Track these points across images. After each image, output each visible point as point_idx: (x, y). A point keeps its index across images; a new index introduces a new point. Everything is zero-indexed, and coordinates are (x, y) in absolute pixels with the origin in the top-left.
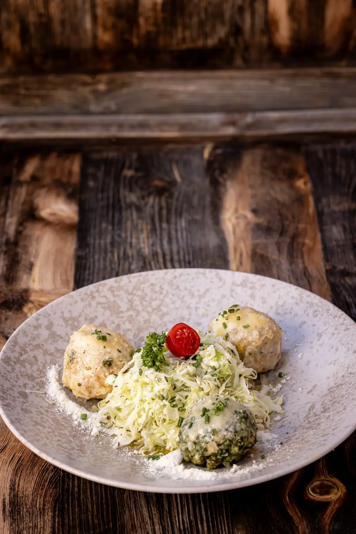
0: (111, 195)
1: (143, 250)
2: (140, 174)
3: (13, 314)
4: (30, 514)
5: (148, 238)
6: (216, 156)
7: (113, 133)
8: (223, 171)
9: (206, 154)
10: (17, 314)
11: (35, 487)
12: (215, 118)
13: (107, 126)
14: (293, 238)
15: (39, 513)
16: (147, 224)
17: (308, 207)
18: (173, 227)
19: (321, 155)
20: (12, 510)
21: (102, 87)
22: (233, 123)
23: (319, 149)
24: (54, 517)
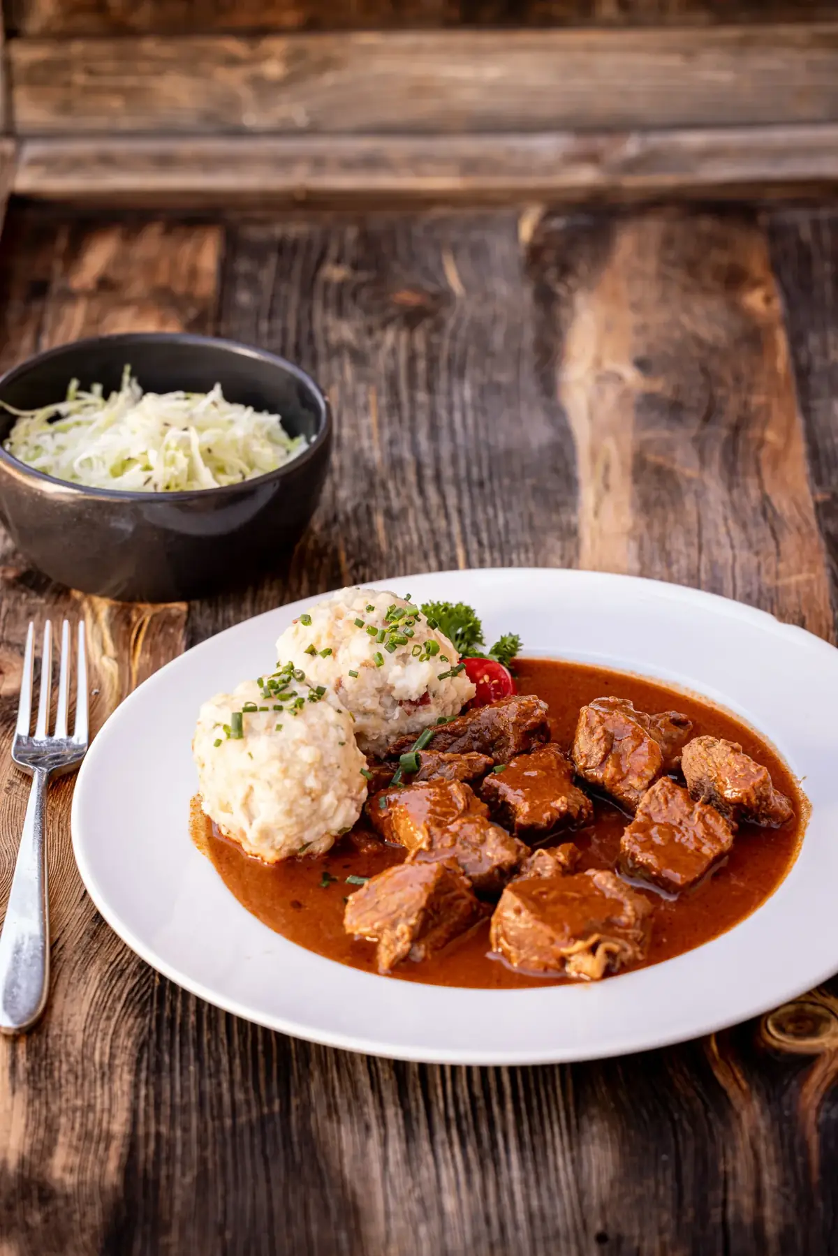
0: (292, 324)
1: (367, 454)
2: (363, 276)
3: (47, 602)
4: (76, 1078)
5: (380, 425)
6: (549, 235)
7: (299, 179)
8: (565, 269)
9: (526, 230)
10: (56, 603)
11: (91, 1013)
12: (549, 146)
13: (284, 163)
14: (737, 429)
15: (99, 1076)
16: (379, 394)
17: (774, 355)
18: (441, 400)
19: (806, 233)
20: (33, 1068)
21: (273, 69)
22: (592, 158)
23: (801, 219)
24: (135, 1086)
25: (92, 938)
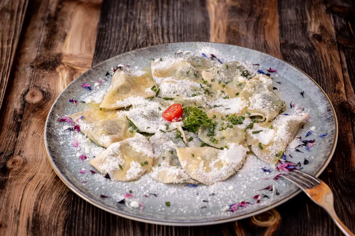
1: (148, 25)
4: (46, 230)
5: (152, 15)
10: (51, 73)
11: (52, 209)
14: (259, 18)
15: (53, 229)
16: (152, 5)
18: (171, 7)
20: (34, 226)
24: (64, 233)
25: (54, 184)
